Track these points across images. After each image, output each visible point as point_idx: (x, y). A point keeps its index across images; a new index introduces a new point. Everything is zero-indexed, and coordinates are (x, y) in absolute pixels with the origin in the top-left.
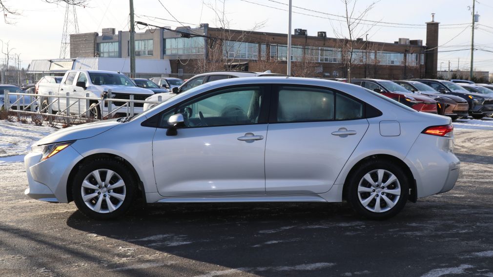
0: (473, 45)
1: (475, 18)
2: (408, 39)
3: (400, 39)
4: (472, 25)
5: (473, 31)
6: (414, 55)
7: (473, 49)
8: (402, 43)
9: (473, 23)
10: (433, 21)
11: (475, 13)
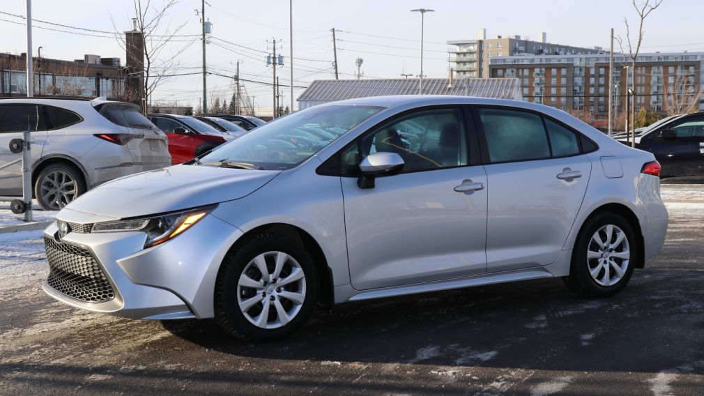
0: (204, 67)
1: (206, 28)
2: (99, 56)
3: (86, 56)
4: (202, 37)
5: (204, 46)
6: (109, 82)
7: (205, 73)
8: (90, 62)
9: (204, 35)
10: (135, 30)
11: (206, 21)
